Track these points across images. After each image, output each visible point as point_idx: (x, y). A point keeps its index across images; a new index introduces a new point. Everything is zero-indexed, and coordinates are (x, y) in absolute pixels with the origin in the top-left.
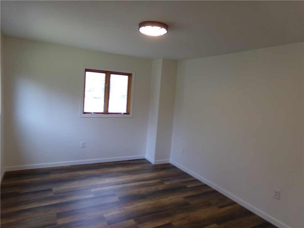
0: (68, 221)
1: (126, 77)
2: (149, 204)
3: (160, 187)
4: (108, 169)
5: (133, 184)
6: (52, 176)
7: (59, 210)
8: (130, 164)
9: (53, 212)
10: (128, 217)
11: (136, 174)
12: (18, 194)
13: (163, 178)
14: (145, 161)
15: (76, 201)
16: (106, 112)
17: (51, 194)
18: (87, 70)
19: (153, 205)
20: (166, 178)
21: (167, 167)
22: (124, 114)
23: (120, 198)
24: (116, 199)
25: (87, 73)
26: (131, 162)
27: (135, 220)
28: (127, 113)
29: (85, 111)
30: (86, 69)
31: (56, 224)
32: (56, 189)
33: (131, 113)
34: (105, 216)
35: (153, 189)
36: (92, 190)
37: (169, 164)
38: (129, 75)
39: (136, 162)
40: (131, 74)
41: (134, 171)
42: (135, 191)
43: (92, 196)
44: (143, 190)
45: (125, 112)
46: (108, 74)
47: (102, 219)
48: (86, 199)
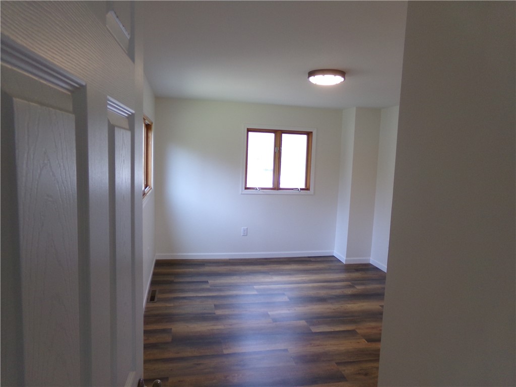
0: (227, 313)
1: (305, 137)
2: (328, 308)
3: (349, 291)
4: (278, 265)
5: (311, 285)
6: (207, 269)
7: (217, 302)
8: (311, 261)
9: (211, 303)
10: (299, 318)
11: (316, 274)
12: (172, 282)
13: (356, 281)
14: (333, 259)
15: (236, 296)
16: (276, 187)
17: (208, 286)
18: (249, 130)
19: (334, 309)
20: (359, 282)
21: (366, 268)
22: (301, 189)
23: (290, 299)
24: (285, 299)
25: (250, 133)
26: (311, 259)
27: (307, 322)
28: (307, 189)
29: (248, 186)
30: (247, 129)
31: (215, 314)
32: (212, 281)
33: (312, 188)
34: (269, 313)
35: (338, 292)
36: (255, 287)
37: (370, 265)
38: (309, 134)
39: (319, 259)
40: (312, 132)
41: (314, 270)
42: (312, 293)
43: (255, 293)
44: (323, 293)
45: (303, 187)
46: (278, 134)
47: (266, 315)
48: (248, 295)
